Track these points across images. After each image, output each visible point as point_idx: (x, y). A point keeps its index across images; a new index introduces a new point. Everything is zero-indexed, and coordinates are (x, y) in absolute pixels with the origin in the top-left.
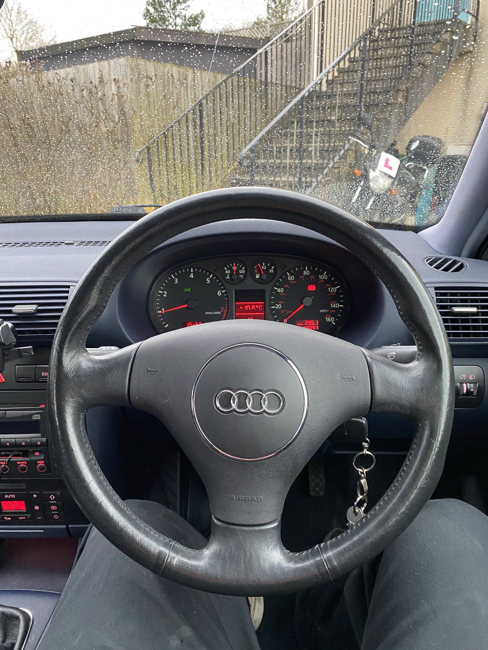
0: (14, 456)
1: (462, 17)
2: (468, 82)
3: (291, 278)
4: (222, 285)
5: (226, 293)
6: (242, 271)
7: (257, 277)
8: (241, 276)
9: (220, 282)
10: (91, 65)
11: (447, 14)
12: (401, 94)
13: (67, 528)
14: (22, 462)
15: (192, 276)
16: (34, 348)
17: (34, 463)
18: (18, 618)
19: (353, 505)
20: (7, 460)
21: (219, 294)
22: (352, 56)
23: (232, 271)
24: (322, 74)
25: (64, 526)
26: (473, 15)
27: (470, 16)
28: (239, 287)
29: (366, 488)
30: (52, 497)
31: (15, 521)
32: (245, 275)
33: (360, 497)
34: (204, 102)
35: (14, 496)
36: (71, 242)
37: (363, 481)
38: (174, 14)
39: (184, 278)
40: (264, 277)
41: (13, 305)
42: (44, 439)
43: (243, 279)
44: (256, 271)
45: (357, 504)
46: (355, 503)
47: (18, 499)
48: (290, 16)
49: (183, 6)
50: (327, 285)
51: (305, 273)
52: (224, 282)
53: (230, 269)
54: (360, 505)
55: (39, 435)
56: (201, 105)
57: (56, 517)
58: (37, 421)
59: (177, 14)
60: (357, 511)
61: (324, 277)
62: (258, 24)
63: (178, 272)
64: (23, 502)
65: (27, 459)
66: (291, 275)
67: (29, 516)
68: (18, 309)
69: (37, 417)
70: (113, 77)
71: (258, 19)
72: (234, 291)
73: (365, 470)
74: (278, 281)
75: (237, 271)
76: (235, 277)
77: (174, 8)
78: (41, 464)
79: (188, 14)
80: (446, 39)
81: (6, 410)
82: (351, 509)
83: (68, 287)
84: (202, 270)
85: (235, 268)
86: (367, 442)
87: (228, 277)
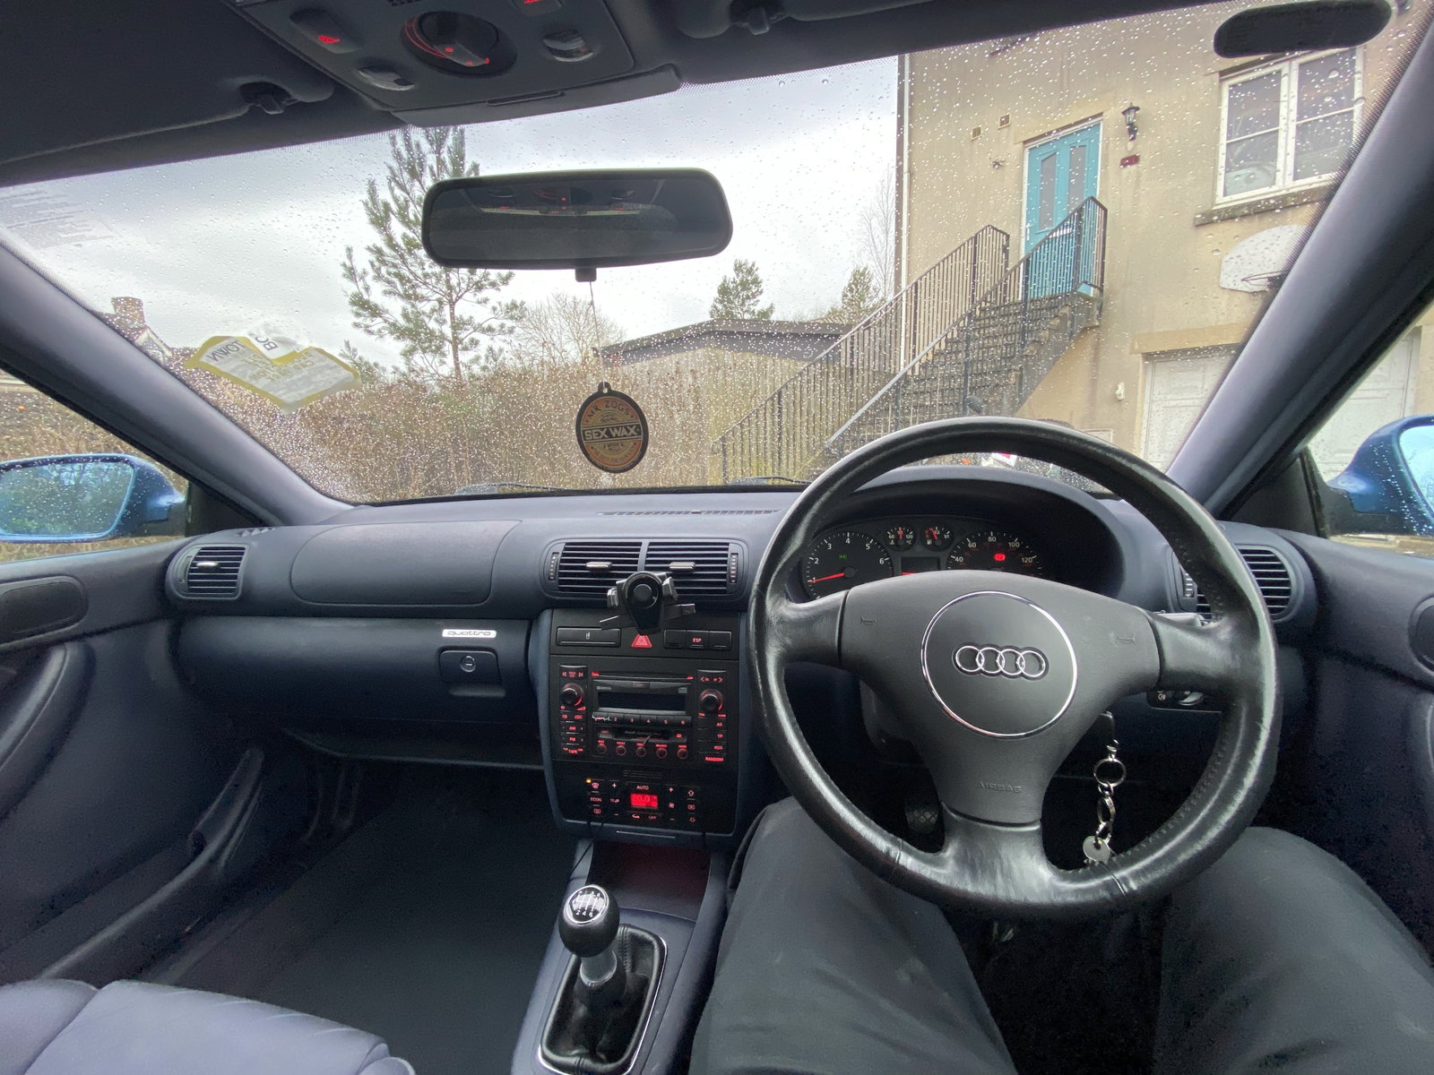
0: (652, 737)
1: (1083, 289)
2: (1096, 359)
3: (972, 545)
4: (885, 551)
5: (890, 560)
6: (910, 536)
7: (929, 543)
8: (909, 542)
9: (882, 547)
10: (668, 358)
11: (1063, 287)
12: (1013, 374)
13: (704, 836)
14: (661, 746)
15: (848, 541)
16: (696, 607)
17: (673, 748)
18: (650, 943)
19: (1095, 834)
20: (645, 742)
21: (881, 561)
22: (949, 337)
23: (897, 536)
24: (915, 360)
25: (700, 834)
26: (1095, 287)
27: (1092, 288)
28: (907, 554)
29: (1113, 810)
30: (691, 793)
31: (644, 821)
32: (914, 541)
33: (1102, 825)
34: (783, 390)
35: (646, 788)
36: (699, 511)
37: (1108, 801)
38: (742, 310)
39: (839, 544)
40: (938, 543)
41: (669, 562)
42: (689, 718)
43: (911, 546)
44: (927, 536)
45: (1100, 833)
46: (1097, 832)
47: (650, 792)
48: (867, 304)
49: (752, 302)
50: (1020, 554)
51: (990, 539)
52: (889, 550)
53: (895, 533)
54: (1103, 835)
55: (684, 712)
56: (780, 394)
57: (692, 820)
58: (683, 696)
59: (745, 309)
60: (1100, 842)
61: (1015, 544)
62: (834, 312)
63: (831, 536)
64: (655, 798)
65: (668, 741)
66: (972, 542)
67: (660, 815)
68: (674, 566)
69: (683, 690)
70: (690, 368)
71: (832, 309)
72: (900, 559)
73: (1112, 785)
74: (955, 548)
75: (904, 537)
76: (901, 543)
77: (743, 304)
78: (683, 748)
79: (757, 309)
80: (1066, 314)
81: (650, 681)
82: (1090, 840)
83: (728, 544)
84: (861, 534)
85: (900, 532)
86: (1113, 745)
87: (892, 543)
